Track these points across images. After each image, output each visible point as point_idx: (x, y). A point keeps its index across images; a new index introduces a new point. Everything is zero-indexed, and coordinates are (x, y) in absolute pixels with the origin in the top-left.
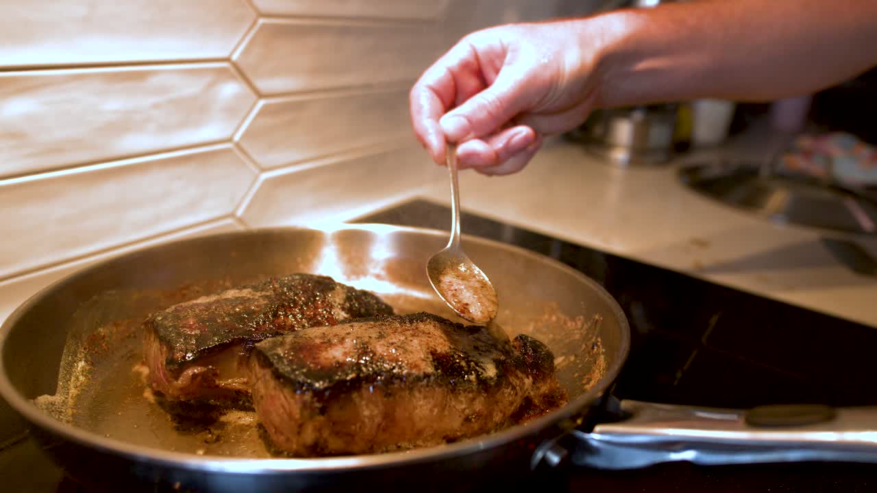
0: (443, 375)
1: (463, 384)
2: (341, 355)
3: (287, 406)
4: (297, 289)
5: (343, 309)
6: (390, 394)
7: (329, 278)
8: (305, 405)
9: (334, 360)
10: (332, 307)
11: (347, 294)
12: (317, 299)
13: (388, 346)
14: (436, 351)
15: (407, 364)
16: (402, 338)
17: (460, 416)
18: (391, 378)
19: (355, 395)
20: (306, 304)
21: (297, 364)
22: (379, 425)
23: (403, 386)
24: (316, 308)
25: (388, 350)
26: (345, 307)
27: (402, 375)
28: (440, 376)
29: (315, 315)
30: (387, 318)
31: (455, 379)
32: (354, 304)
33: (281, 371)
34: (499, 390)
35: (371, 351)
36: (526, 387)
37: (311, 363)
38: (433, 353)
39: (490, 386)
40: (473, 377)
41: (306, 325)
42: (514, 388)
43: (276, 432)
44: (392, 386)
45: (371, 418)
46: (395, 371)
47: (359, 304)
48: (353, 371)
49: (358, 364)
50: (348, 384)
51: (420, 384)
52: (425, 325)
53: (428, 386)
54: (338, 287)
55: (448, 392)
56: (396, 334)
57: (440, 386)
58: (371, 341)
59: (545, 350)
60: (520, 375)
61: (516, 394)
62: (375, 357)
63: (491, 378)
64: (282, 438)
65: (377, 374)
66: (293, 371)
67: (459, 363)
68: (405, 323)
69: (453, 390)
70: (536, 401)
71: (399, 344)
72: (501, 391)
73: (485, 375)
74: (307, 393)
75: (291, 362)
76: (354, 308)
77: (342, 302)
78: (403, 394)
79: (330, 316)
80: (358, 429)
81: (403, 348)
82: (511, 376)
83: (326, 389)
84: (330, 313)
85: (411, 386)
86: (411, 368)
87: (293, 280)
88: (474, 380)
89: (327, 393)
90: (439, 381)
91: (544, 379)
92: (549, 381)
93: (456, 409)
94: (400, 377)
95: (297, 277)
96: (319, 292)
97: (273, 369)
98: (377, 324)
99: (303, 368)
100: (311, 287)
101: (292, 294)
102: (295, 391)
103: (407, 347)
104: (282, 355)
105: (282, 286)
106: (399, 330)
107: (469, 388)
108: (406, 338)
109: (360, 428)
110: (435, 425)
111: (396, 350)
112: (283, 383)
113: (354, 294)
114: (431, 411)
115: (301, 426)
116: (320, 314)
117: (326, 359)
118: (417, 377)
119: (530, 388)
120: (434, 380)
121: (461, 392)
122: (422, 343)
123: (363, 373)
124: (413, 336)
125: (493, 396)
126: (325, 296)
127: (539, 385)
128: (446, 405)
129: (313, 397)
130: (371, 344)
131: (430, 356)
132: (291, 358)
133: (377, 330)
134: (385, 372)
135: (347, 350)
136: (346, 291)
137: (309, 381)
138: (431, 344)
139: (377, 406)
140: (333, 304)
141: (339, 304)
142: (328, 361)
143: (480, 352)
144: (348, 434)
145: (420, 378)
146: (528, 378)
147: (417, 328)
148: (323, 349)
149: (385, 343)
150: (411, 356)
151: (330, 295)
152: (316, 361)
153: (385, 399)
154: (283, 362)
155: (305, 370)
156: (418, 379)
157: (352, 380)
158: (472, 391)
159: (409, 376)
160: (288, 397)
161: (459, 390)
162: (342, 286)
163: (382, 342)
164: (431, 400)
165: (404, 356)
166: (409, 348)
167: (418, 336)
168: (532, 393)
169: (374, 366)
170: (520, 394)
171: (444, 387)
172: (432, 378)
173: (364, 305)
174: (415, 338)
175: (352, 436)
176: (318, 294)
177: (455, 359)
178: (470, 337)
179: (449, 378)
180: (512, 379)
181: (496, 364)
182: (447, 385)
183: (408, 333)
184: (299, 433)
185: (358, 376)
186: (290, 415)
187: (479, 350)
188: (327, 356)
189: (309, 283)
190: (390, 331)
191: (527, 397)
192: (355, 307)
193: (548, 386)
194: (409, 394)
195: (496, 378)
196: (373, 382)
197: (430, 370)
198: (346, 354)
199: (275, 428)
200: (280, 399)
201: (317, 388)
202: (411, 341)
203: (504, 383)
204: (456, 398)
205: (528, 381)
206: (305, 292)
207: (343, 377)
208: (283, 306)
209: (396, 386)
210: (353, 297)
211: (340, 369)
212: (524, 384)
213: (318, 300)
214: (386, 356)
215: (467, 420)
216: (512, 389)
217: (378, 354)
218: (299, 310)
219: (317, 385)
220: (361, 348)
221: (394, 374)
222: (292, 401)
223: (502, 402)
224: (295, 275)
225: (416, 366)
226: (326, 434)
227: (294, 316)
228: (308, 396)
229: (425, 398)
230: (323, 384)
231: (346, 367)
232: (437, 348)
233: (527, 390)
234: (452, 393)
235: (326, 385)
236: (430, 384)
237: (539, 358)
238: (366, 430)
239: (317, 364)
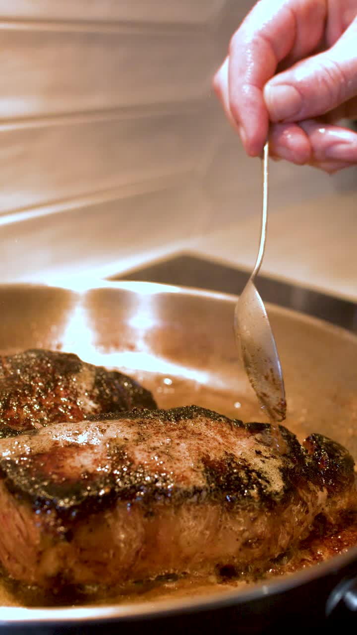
0: (217, 490)
1: (242, 501)
2: (90, 463)
3: (23, 528)
4: (34, 371)
5: (91, 397)
6: (152, 514)
7: (73, 356)
8: (46, 528)
9: (83, 470)
10: (77, 395)
11: (95, 377)
12: (59, 384)
13: (149, 452)
14: (209, 457)
15: (173, 475)
16: (168, 440)
17: (237, 540)
18: (154, 493)
19: (108, 515)
20: (45, 391)
21: (36, 476)
22: (138, 552)
23: (167, 502)
24: (58, 396)
25: (149, 456)
26: (94, 394)
27: (167, 490)
28: (214, 490)
29: (56, 406)
30: (148, 413)
31: (231, 494)
32: (104, 390)
33: (16, 483)
34: (285, 508)
35: (129, 459)
36: (319, 502)
37: (54, 473)
38: (206, 460)
39: (275, 503)
40: (254, 492)
41: (46, 418)
42: (304, 504)
43: (9, 558)
44: (154, 504)
45: (128, 542)
46: (158, 484)
47: (112, 390)
48: (106, 484)
49: (112, 476)
50: (100, 501)
51: (189, 501)
52: (195, 423)
53: (198, 503)
54: (85, 368)
55: (222, 510)
56: (160, 435)
57: (214, 503)
58: (129, 445)
59: (343, 454)
60: (312, 486)
61: (307, 512)
62: (133, 467)
63: (277, 493)
64: (17, 567)
65: (136, 488)
66: (32, 484)
67: (237, 473)
68: (170, 420)
69: (230, 508)
70: (332, 519)
71: (162, 449)
72: (288, 509)
73: (269, 489)
74: (49, 512)
75: (28, 472)
76: (105, 397)
77: (89, 388)
78: (168, 512)
79: (75, 407)
80: (111, 556)
81: (168, 454)
82: (301, 488)
83: (72, 508)
84: (75, 403)
85: (177, 503)
86: (178, 481)
87: (29, 359)
88: (256, 496)
89: (74, 514)
90: (213, 498)
91: (341, 492)
92: (347, 494)
93: (233, 531)
94: (164, 492)
95: (33, 355)
96: (61, 375)
97: (5, 480)
98: (135, 421)
99: (44, 480)
100: (51, 368)
101: (27, 378)
102: (34, 510)
103: (172, 453)
104: (17, 462)
105: (14, 368)
106: (163, 430)
107: (250, 505)
108: (172, 441)
109: (114, 554)
110: (207, 552)
111: (159, 457)
112: (19, 499)
113: (104, 377)
114: (202, 533)
115: (40, 554)
116: (62, 404)
117: (72, 468)
118: (184, 492)
119: (324, 502)
120: (207, 496)
121: (240, 510)
122: (192, 447)
123: (119, 487)
124: (180, 437)
125: (279, 515)
126: (68, 380)
127: (336, 499)
128: (220, 526)
129: (56, 518)
130: (127, 449)
131: (202, 465)
132: (28, 466)
133: (135, 429)
134: (145, 486)
135: (98, 456)
136: (94, 373)
137: (51, 497)
138: (203, 449)
139: (135, 528)
140: (79, 390)
141: (87, 391)
142: (75, 470)
143: (263, 459)
144: (98, 563)
145: (189, 493)
146: (322, 491)
147: (185, 428)
148: (67, 454)
149: (146, 448)
150: (178, 465)
151: (74, 380)
152: (61, 470)
153: (146, 520)
154: (18, 473)
155: (46, 484)
156: (187, 495)
157: (104, 495)
158: (253, 510)
159: (176, 491)
160: (25, 516)
161: (238, 508)
162: (90, 367)
163: (142, 446)
164: (202, 521)
165: (169, 465)
166: (176, 454)
167: (186, 438)
168: (327, 509)
169: (132, 478)
170: (311, 510)
171: (219, 506)
172: (204, 494)
173: (116, 392)
174: (183, 440)
175: (104, 564)
176: (61, 378)
177: (232, 468)
178: (252, 438)
179: (226, 493)
180: (302, 493)
181: (284, 475)
182: (222, 503)
183: (174, 434)
184: (39, 562)
185: (112, 490)
186: (27, 539)
187: (262, 456)
188: (73, 464)
189: (48, 362)
190: (151, 431)
191: (321, 514)
192: (107, 395)
193: (347, 499)
194: (175, 513)
195: (283, 493)
196: (131, 499)
197: (201, 483)
198: (96, 462)
199: (9, 553)
200: (14, 518)
201: (61, 508)
202: (178, 444)
203: (293, 498)
204: (233, 518)
205: (322, 495)
206: (43, 375)
207: (94, 493)
208: (16, 393)
209: (159, 503)
210: (103, 382)
211: (90, 482)
212: (317, 498)
213: (60, 386)
214: (147, 464)
215: (246, 544)
216: (302, 505)
217: (137, 462)
218: (36, 398)
219: (61, 503)
220: (115, 455)
221: (157, 489)
222: (31, 523)
223: (290, 522)
224: (31, 351)
225: (184, 478)
226: (71, 563)
227: (30, 407)
228: (50, 518)
229: (195, 517)
230: (69, 503)
231: (98, 480)
232: (210, 455)
233: (321, 505)
234: (228, 511)
235: (72, 503)
236: (201, 502)
237: (336, 465)
238: (122, 558)
239: (61, 475)
